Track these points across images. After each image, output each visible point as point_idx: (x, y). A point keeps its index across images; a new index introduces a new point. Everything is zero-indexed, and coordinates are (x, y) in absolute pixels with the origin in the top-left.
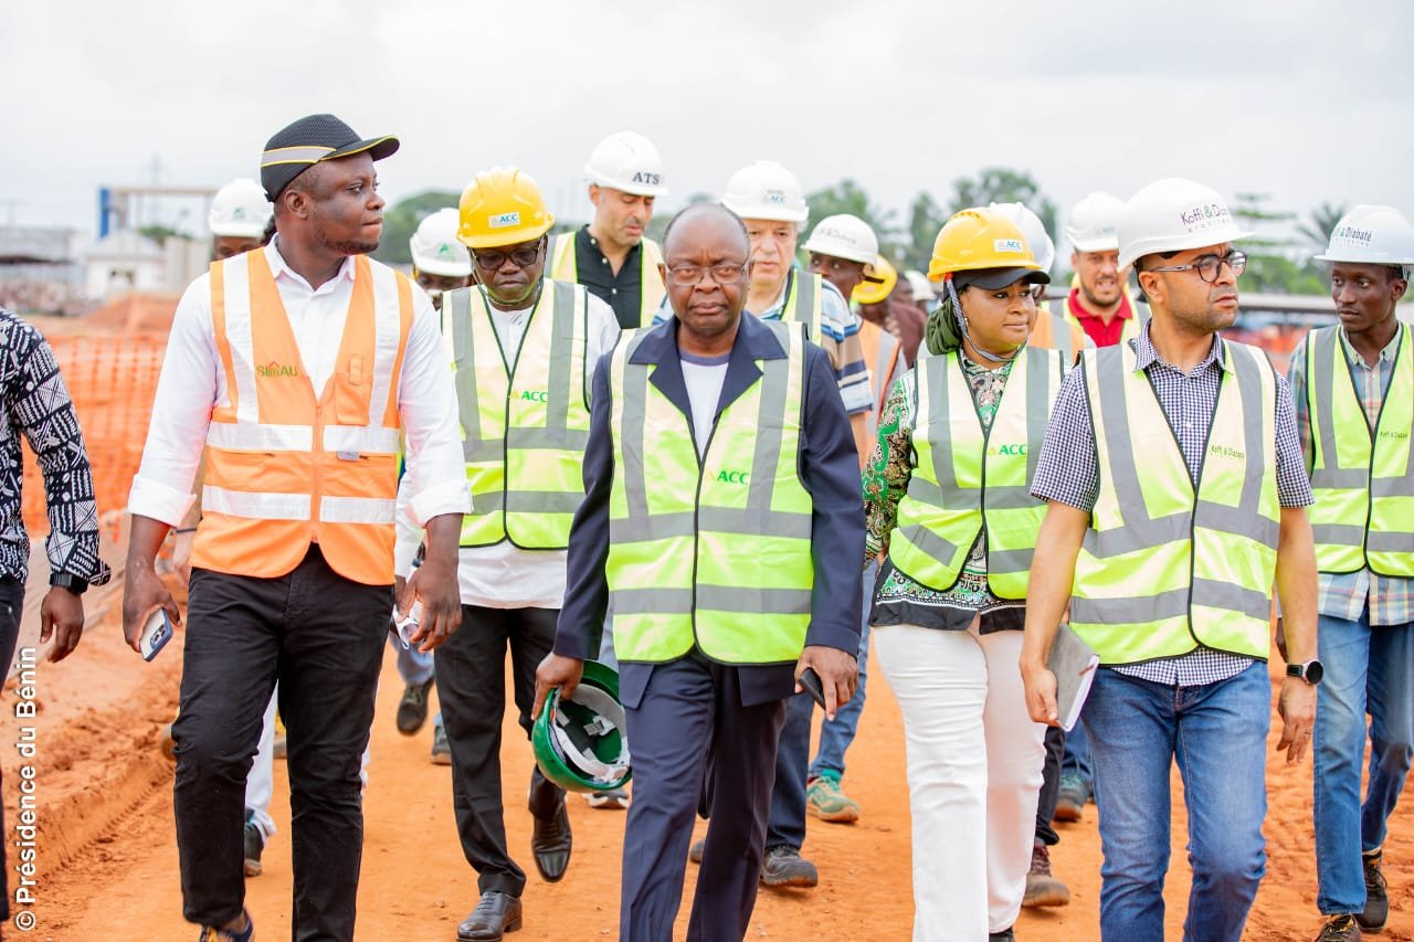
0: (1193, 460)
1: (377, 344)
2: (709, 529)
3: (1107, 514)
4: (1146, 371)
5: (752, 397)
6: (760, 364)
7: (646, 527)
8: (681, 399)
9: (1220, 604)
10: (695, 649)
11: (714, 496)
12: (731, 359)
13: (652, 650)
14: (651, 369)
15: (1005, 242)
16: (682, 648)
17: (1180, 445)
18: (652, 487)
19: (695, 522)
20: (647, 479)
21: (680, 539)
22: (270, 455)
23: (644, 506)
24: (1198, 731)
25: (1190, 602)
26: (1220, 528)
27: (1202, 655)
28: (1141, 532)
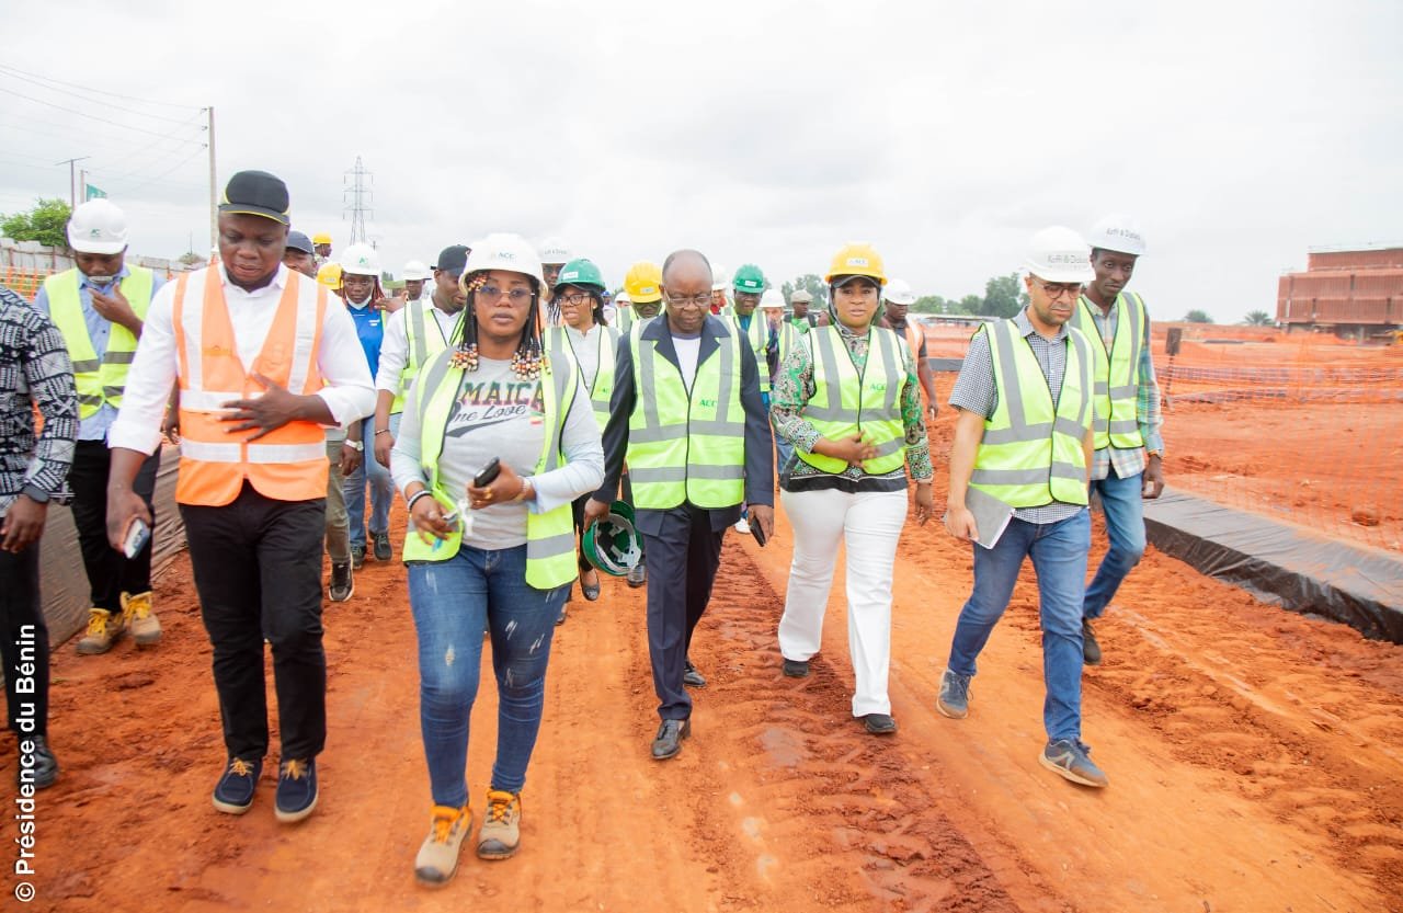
0: (1054, 391)
1: (297, 334)
2: (695, 433)
3: (1001, 420)
4: (1026, 338)
5: (715, 359)
6: (717, 339)
7: (657, 432)
8: (673, 359)
9: (1066, 476)
10: (687, 503)
11: (698, 414)
12: (702, 335)
13: (663, 504)
14: (655, 343)
15: (854, 260)
16: (680, 501)
17: (1048, 382)
18: (661, 409)
19: (688, 429)
20: (658, 405)
21: (680, 440)
22: (206, 414)
23: (657, 421)
24: (1047, 547)
25: (1050, 475)
26: (1066, 433)
27: (1055, 506)
28: (1020, 431)
